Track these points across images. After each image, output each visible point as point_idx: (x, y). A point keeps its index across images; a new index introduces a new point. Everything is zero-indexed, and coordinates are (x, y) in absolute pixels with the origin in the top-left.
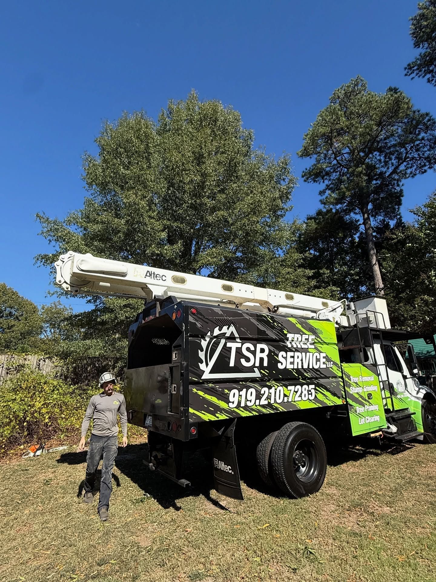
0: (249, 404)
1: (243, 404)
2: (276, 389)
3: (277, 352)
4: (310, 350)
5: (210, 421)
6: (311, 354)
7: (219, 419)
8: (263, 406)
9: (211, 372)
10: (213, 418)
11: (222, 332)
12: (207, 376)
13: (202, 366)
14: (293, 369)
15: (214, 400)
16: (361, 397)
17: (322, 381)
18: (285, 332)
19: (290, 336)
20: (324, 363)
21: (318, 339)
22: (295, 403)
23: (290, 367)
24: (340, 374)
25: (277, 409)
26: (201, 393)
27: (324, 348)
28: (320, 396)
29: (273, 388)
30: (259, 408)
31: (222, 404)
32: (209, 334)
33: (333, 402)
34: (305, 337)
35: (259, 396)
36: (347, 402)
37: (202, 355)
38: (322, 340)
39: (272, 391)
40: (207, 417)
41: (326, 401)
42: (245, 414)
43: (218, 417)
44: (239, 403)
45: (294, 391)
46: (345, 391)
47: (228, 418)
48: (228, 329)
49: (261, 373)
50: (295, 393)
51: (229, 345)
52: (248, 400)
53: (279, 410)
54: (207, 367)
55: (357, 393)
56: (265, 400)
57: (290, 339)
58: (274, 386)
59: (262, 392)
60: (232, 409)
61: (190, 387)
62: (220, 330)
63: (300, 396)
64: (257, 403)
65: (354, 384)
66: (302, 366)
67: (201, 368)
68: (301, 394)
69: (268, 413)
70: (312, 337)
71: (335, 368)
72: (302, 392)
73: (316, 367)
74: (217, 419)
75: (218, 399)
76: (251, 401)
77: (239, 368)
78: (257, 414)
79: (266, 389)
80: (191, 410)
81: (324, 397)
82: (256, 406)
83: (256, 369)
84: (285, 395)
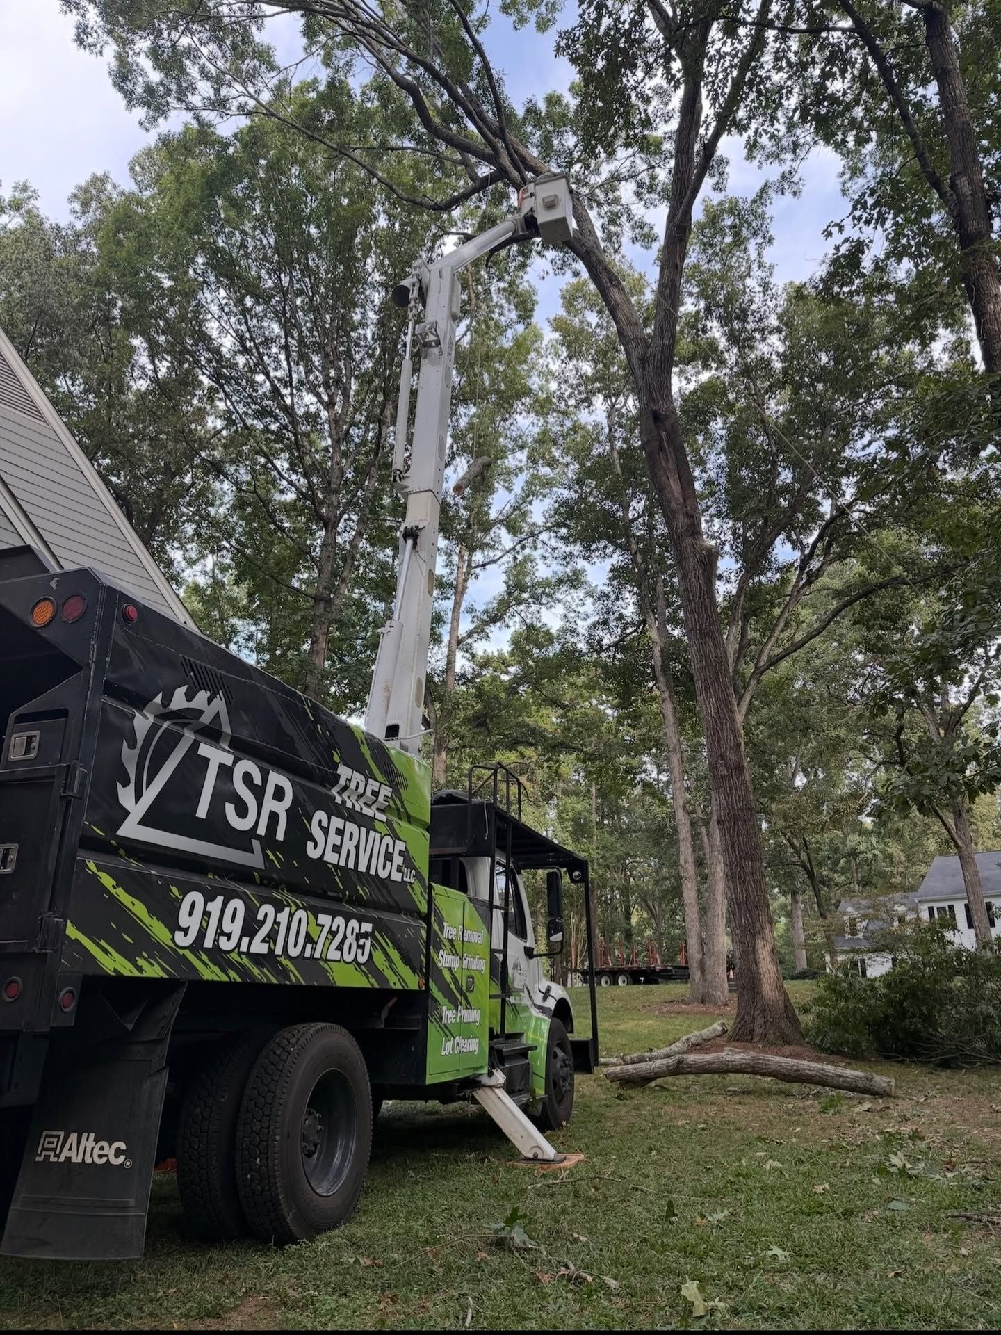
0: (225, 944)
1: (208, 943)
2: (291, 915)
3: (309, 808)
4: (378, 825)
5: (119, 978)
6: (378, 836)
7: (145, 975)
8: (256, 958)
9: (143, 822)
10: (127, 969)
11: (192, 705)
12: (131, 829)
13: (126, 796)
14: (337, 866)
15: (139, 909)
16: (455, 980)
17: (388, 917)
18: (336, 758)
19: (344, 772)
20: (399, 869)
21: (397, 801)
22: (326, 966)
23: (331, 858)
24: (423, 908)
25: (284, 972)
26: (107, 881)
27: (404, 827)
28: (379, 959)
29: (287, 910)
30: (245, 961)
31: (159, 930)
32: (158, 699)
33: (402, 979)
34: (373, 785)
35: (250, 929)
36: (427, 984)
37: (129, 758)
38: (403, 806)
39: (283, 917)
40: (113, 962)
41: (388, 973)
42: (210, 973)
43: (140, 969)
44: (202, 934)
45: (330, 931)
46: (428, 956)
47: (165, 976)
48: (210, 701)
49: (265, 856)
50: (330, 937)
51: (205, 750)
52: (223, 934)
53: (289, 979)
54: (137, 802)
55: (450, 969)
56: (263, 941)
57: (342, 782)
58: (289, 906)
59: (260, 917)
60: (181, 952)
61: (82, 855)
62: (190, 696)
63: (340, 948)
64: (244, 948)
65: (447, 943)
66: (356, 864)
67: (121, 801)
68: (342, 942)
69: (265, 981)
70: (386, 791)
71: (418, 888)
72: (345, 938)
73: (383, 874)
74: (136, 974)
75: (152, 912)
76: (229, 936)
77: (215, 829)
78: (239, 980)
79: (268, 909)
80: (72, 932)
81: (387, 963)
82: (240, 954)
83: (256, 844)
84: (309, 939)
